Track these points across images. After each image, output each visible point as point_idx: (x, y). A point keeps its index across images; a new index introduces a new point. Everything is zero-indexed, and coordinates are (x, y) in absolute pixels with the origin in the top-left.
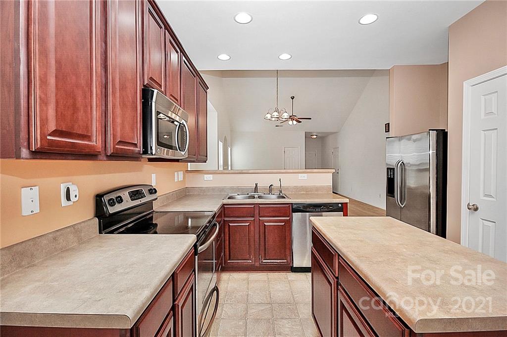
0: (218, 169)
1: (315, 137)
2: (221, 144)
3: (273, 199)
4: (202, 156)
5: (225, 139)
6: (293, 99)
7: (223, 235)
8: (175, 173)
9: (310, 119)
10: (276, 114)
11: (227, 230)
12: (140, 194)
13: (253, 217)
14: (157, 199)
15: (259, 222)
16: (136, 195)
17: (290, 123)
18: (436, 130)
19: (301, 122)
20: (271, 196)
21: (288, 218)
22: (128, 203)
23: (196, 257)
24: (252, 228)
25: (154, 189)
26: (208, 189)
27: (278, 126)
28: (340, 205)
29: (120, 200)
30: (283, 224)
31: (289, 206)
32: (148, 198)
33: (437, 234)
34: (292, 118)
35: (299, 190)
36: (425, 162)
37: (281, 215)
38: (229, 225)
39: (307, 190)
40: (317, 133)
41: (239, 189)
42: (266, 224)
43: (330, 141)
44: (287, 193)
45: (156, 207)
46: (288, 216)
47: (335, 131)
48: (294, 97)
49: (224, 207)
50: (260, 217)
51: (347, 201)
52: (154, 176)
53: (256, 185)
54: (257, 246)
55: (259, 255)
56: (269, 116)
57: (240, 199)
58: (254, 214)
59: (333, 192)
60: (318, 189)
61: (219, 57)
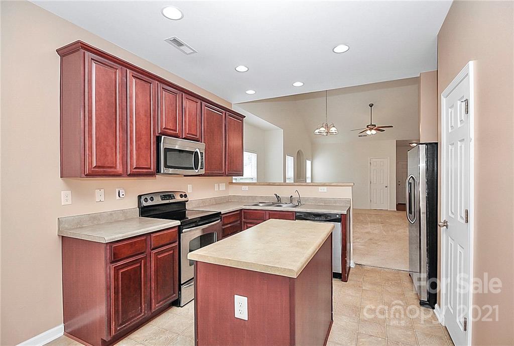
2: (290, 161)
5: (301, 154)
6: (371, 106)
8: (215, 184)
9: (392, 127)
12: (171, 197)
14: (187, 201)
17: (369, 132)
18: (426, 144)
22: (158, 202)
25: (185, 195)
26: (244, 197)
27: (361, 136)
28: (338, 216)
31: (293, 214)
34: (371, 127)
35: (318, 201)
38: (247, 226)
39: (326, 202)
44: (307, 203)
45: (190, 207)
48: (373, 105)
49: (242, 211)
52: (190, 186)
61: (247, 92)
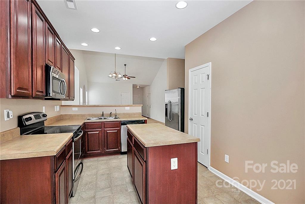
0: (80, 104)
1: (138, 87)
2: (81, 90)
3: (112, 119)
4: (72, 97)
5: (84, 87)
6: (125, 66)
7: (84, 138)
8: (55, 106)
9: (135, 77)
10: (114, 75)
11: (86, 136)
12: (39, 117)
13: (101, 128)
14: (47, 120)
15: (104, 131)
16: (37, 117)
17: (124, 79)
18: (181, 88)
19: (130, 79)
20: (111, 118)
21: (119, 128)
22: (34, 121)
23: (73, 143)
24: (101, 134)
25: (46, 115)
26: (75, 115)
27: (117, 80)
28: (143, 121)
29: (30, 119)
30: (117, 131)
31: (120, 123)
32: (43, 119)
33: (181, 131)
34: (125, 76)
35: (125, 115)
36: (176, 101)
37: (116, 127)
38: (88, 134)
39: (129, 115)
40: (139, 85)
41: (93, 115)
42: (108, 132)
43: (146, 89)
44: (119, 116)
45: (46, 124)
46: (119, 127)
47: (148, 85)
48: (126, 65)
49: (85, 124)
50: (105, 128)
51: (146, 119)
52: (44, 108)
53: (103, 112)
54: (103, 143)
55: (104, 147)
56: (111, 75)
57: (94, 120)
58: (101, 127)
59: (142, 116)
60: (134, 114)
61: (82, 44)
